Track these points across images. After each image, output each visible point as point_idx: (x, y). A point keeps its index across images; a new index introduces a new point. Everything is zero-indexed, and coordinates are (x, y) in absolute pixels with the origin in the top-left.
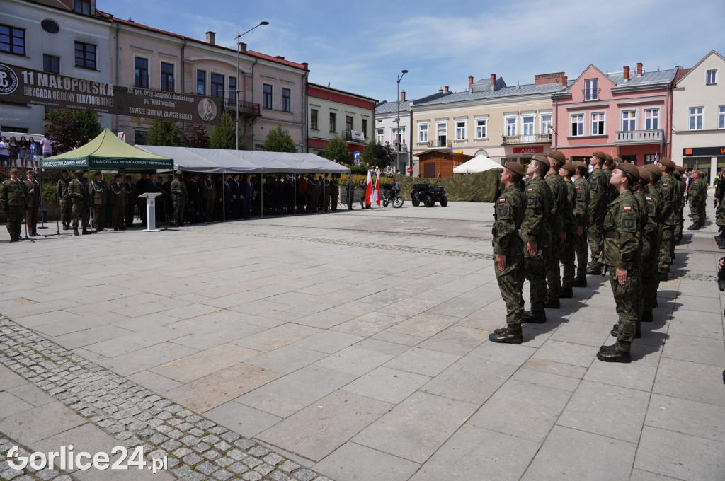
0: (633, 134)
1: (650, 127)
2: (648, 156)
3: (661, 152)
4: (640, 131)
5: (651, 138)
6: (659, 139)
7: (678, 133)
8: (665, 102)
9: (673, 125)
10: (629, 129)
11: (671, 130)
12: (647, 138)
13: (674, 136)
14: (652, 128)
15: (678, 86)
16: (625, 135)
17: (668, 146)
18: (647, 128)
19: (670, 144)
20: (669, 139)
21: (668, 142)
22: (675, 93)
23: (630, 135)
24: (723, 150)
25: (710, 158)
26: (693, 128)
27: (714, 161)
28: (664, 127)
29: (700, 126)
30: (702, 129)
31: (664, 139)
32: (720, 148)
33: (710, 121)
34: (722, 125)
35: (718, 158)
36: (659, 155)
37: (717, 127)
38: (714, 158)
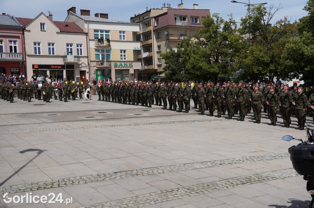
0: (2, 54)
1: (12, 51)
2: (12, 68)
3: (21, 66)
4: (7, 53)
5: (16, 58)
6: (20, 58)
7: (30, 56)
8: (21, 38)
9: (26, 51)
11: (25, 54)
13: (27, 57)
14: (14, 52)
15: (26, 29)
17: (25, 63)
19: (25, 61)
22: (25, 33)
24: (52, 67)
25: (46, 71)
26: (37, 54)
27: (48, 73)
28: (21, 52)
29: (39, 53)
30: (41, 55)
31: (23, 59)
32: (51, 65)
33: (44, 50)
34: (50, 53)
35: (50, 71)
36: (19, 68)
37: (47, 54)
38: (48, 70)
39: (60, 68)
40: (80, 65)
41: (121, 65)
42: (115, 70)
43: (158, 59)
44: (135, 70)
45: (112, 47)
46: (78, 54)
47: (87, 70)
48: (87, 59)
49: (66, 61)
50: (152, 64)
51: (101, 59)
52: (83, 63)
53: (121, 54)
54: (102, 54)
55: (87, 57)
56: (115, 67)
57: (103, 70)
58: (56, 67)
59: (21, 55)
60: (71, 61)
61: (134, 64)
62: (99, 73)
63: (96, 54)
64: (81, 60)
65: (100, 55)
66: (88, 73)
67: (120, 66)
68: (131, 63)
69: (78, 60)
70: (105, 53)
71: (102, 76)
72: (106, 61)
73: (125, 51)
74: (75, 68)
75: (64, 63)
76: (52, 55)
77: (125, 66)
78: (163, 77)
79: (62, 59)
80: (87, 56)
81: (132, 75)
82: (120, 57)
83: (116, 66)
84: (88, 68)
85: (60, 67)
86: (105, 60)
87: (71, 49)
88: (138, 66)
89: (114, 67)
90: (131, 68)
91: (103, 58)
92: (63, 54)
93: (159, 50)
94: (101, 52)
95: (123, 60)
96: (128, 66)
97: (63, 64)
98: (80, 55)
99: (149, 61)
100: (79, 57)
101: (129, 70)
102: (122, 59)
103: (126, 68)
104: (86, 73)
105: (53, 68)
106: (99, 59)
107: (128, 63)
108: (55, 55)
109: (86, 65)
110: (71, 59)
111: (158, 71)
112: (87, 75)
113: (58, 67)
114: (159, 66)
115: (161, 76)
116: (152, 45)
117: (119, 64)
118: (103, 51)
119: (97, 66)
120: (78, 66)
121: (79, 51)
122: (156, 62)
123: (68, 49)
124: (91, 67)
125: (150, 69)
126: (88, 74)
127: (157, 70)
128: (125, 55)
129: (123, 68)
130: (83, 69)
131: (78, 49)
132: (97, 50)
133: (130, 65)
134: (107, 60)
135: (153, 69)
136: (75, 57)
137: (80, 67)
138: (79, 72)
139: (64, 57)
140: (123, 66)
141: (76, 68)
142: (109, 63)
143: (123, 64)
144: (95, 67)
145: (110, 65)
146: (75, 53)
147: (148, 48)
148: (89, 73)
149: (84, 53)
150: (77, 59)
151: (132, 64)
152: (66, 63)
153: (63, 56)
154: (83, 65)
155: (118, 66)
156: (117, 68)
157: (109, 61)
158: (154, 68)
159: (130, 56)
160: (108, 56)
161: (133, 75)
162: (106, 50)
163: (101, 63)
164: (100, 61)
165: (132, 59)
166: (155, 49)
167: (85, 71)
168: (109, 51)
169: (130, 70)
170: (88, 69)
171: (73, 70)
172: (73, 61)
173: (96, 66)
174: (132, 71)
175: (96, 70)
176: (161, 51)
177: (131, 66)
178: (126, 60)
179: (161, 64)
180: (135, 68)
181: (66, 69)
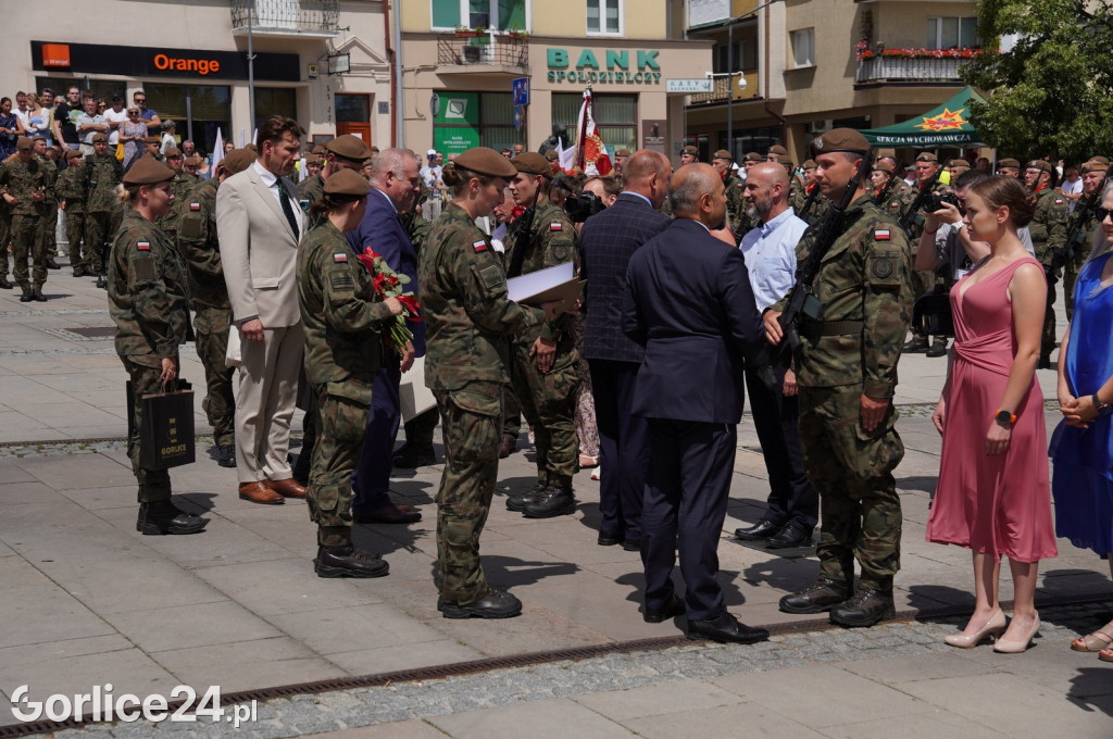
25: (123, 86)
32: (151, 52)
38: (134, 84)
39: (211, 75)
40: (339, 54)
41: (588, 63)
42: (555, 94)
43: (793, 34)
44: (673, 100)
47: (382, 94)
48: (381, 17)
49: (252, 29)
50: (752, 68)
51: (466, 23)
52: (356, 43)
55: (383, 7)
56: (551, 79)
57: (480, 93)
60: (282, 25)
61: (667, 58)
62: (453, 112)
64: (341, 24)
66: (383, 108)
67: (586, 71)
68: (648, 51)
69: (326, 26)
71: (474, 133)
72: (500, 39)
74: (304, 75)
75: (239, 39)
77: (611, 69)
78: (943, 134)
79: (222, 14)
81: (656, 134)
82: (583, 11)
83: (556, 68)
84: (388, 76)
86: (493, 30)
88: (693, 73)
89: (545, 78)
90: (648, 82)
91: (480, 18)
95: (603, 32)
96: (634, 71)
97: (234, 46)
100: (331, 6)
101: (635, 96)
102: (593, 22)
103: (620, 81)
104: (375, 108)
105: (167, 73)
106: (457, 21)
107: (632, 55)
109: (372, 61)
110: (278, 16)
111: (787, 111)
112: (380, 124)
114: (799, 79)
115: (926, 127)
117: (574, 55)
119: (442, 70)
120: (324, 65)
122: (777, 53)
124: (403, 73)
126: (387, 118)
127: (782, 102)
128: (612, 3)
129: (603, 81)
130: (352, 85)
133: (641, 69)
135: (757, 98)
136: (308, 2)
137: (339, 69)
138: (332, 103)
140: (603, 68)
141: (312, 77)
142: (519, 48)
143: (600, 56)
144: (433, 73)
145: (523, 64)
148: (392, 108)
150: (318, 16)
151: (658, 61)
152: (253, 39)
154: (357, 57)
155: (572, 68)
156: (565, 86)
157: (515, 39)
158: (763, 94)
161: (663, 130)
163: (468, 51)
164: (461, 35)
165: (659, 29)
167: (367, 98)
169: (642, 97)
170: (387, 88)
171: (293, 91)
172: (294, 26)
173: (435, 68)
174: (652, 108)
175: (436, 91)
177: (648, 70)
178: (620, 34)
179: (812, 70)
180: (675, 87)
181: (256, 77)
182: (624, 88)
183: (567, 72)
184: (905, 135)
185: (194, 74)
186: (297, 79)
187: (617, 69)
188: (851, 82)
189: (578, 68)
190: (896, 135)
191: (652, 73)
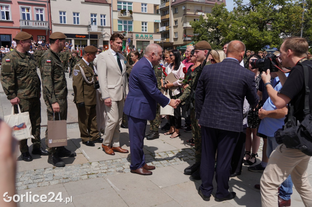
0: (29, 22)
1: (39, 19)
2: (38, 36)
3: (47, 34)
4: (33, 21)
5: (42, 26)
6: (46, 27)
7: (56, 25)
8: (47, 6)
9: (52, 20)
10: (26, 19)
11: (51, 22)
12: (40, 26)
13: (53, 26)
14: (40, 20)
16: (24, 22)
17: (50, 31)
18: (37, 20)
19: (51, 30)
20: (50, 28)
21: (50, 29)
22: (51, 1)
23: (27, 23)
24: (77, 36)
26: (62, 23)
27: (73, 41)
28: (47, 20)
29: (65, 22)
30: (66, 24)
31: (49, 27)
32: (76, 35)
33: (69, 20)
34: (75, 22)
35: (74, 40)
36: (45, 36)
37: (73, 23)
38: (73, 40)
39: (84, 38)
40: (103, 35)
41: (142, 36)
42: (137, 41)
43: (175, 33)
44: (155, 42)
45: (134, 19)
46: (102, 24)
48: (110, 29)
49: (90, 31)
50: (169, 38)
51: (123, 30)
52: (106, 33)
53: (143, 26)
54: (124, 26)
55: (111, 28)
56: (136, 39)
57: (125, 41)
58: (80, 36)
59: (47, 23)
60: (95, 30)
61: (154, 36)
63: (118, 25)
64: (104, 30)
65: (123, 26)
67: (142, 38)
68: (151, 35)
69: (102, 30)
70: (128, 25)
72: (128, 33)
73: (146, 24)
75: (88, 32)
76: (76, 24)
77: (145, 37)
79: (86, 29)
80: (110, 26)
82: (141, 29)
83: (137, 37)
85: (85, 36)
86: (127, 31)
87: (95, 19)
88: (158, 38)
90: (151, 39)
91: (125, 29)
92: (87, 24)
93: (176, 24)
94: (124, 23)
95: (144, 32)
96: (149, 38)
97: (87, 34)
98: (103, 26)
99: (165, 34)
100: (102, 27)
101: (149, 41)
102: (143, 30)
103: (147, 39)
105: (78, 38)
106: (122, 30)
107: (149, 35)
108: (79, 25)
109: (109, 36)
110: (94, 29)
113: (82, 36)
116: (169, 20)
117: (140, 35)
118: (125, 22)
120: (101, 36)
121: (103, 22)
122: (172, 35)
123: (92, 19)
125: (167, 42)
127: (173, 43)
128: (146, 27)
129: (144, 39)
130: (106, 39)
131: (102, 20)
132: (120, 21)
134: (128, 31)
135: (169, 42)
136: (99, 27)
137: (103, 37)
138: (102, 42)
139: (89, 27)
140: (144, 37)
141: (99, 38)
142: (131, 34)
143: (144, 35)
145: (132, 36)
146: (98, 23)
147: (165, 22)
149: (108, 24)
150: (100, 29)
151: (153, 36)
152: (90, 33)
153: (87, 26)
154: (106, 35)
155: (139, 37)
156: (138, 40)
157: (131, 33)
158: (170, 42)
159: (151, 28)
160: (130, 27)
162: (128, 21)
163: (123, 34)
164: (122, 32)
165: (153, 31)
166: (172, 23)
168: (131, 22)
171: (97, 40)
172: (97, 31)
176: (177, 26)
178: (147, 32)
179: (177, 38)
180: (155, 40)
181: (90, 38)
182: (148, 40)
183: (139, 38)
184: (184, 48)
185: (82, 38)
186: (97, 38)
187: (146, 37)
188: (183, 40)
189: (140, 37)
190: (183, 48)
191: (152, 38)
